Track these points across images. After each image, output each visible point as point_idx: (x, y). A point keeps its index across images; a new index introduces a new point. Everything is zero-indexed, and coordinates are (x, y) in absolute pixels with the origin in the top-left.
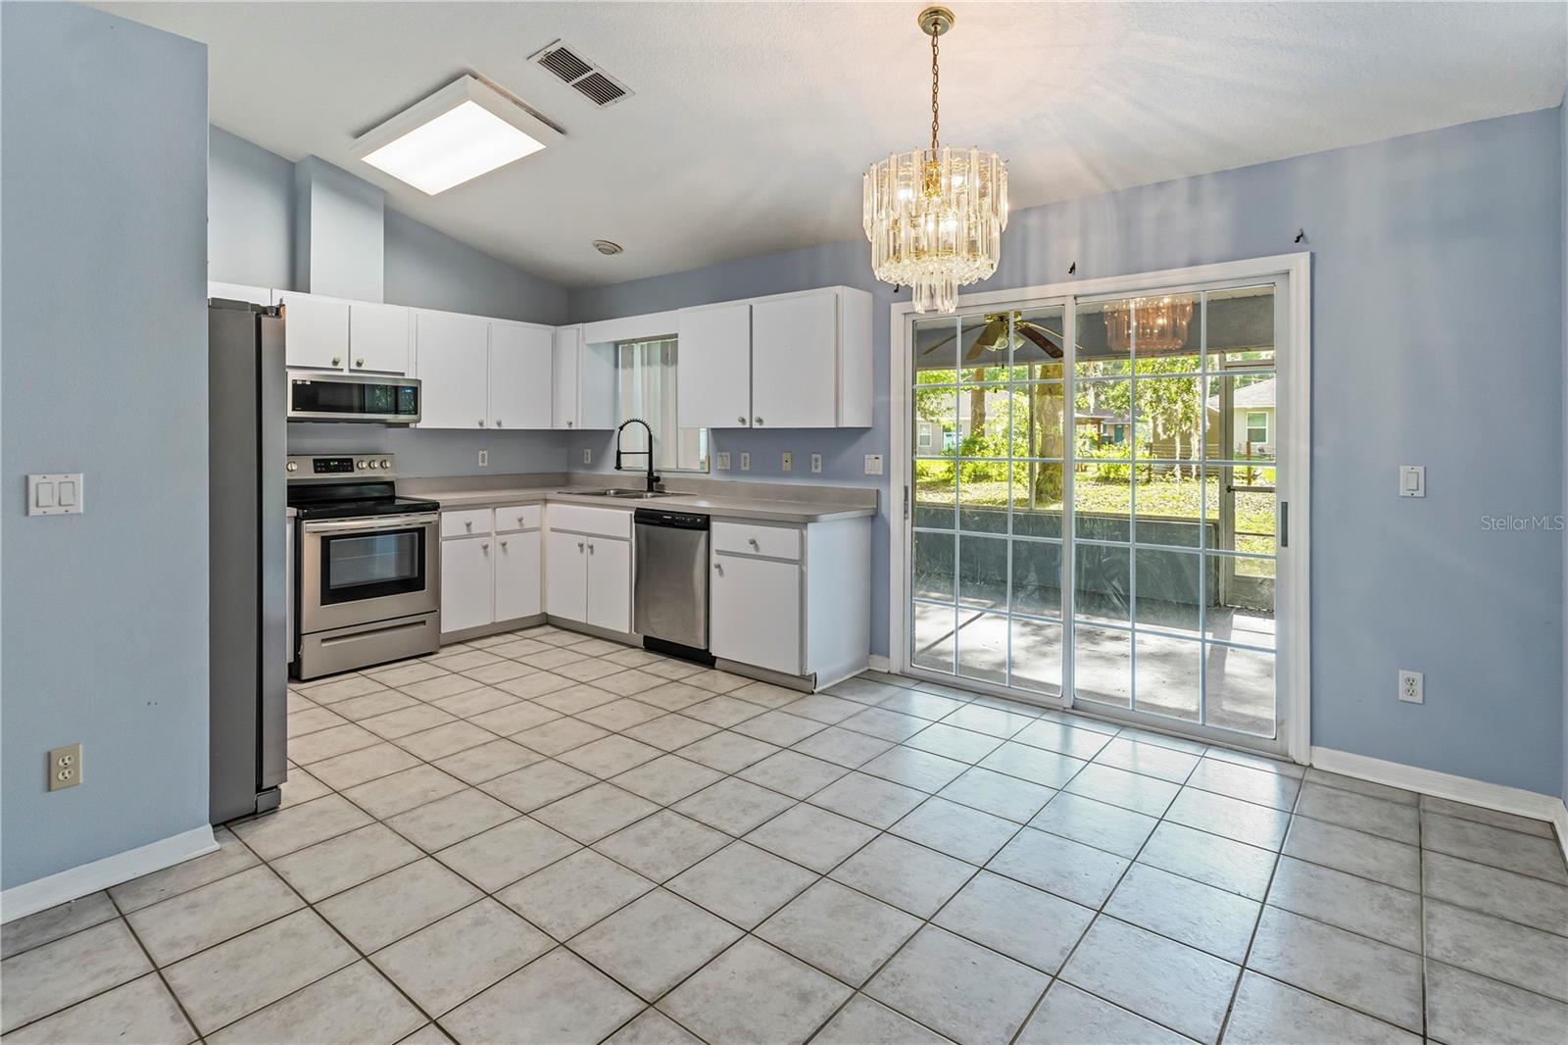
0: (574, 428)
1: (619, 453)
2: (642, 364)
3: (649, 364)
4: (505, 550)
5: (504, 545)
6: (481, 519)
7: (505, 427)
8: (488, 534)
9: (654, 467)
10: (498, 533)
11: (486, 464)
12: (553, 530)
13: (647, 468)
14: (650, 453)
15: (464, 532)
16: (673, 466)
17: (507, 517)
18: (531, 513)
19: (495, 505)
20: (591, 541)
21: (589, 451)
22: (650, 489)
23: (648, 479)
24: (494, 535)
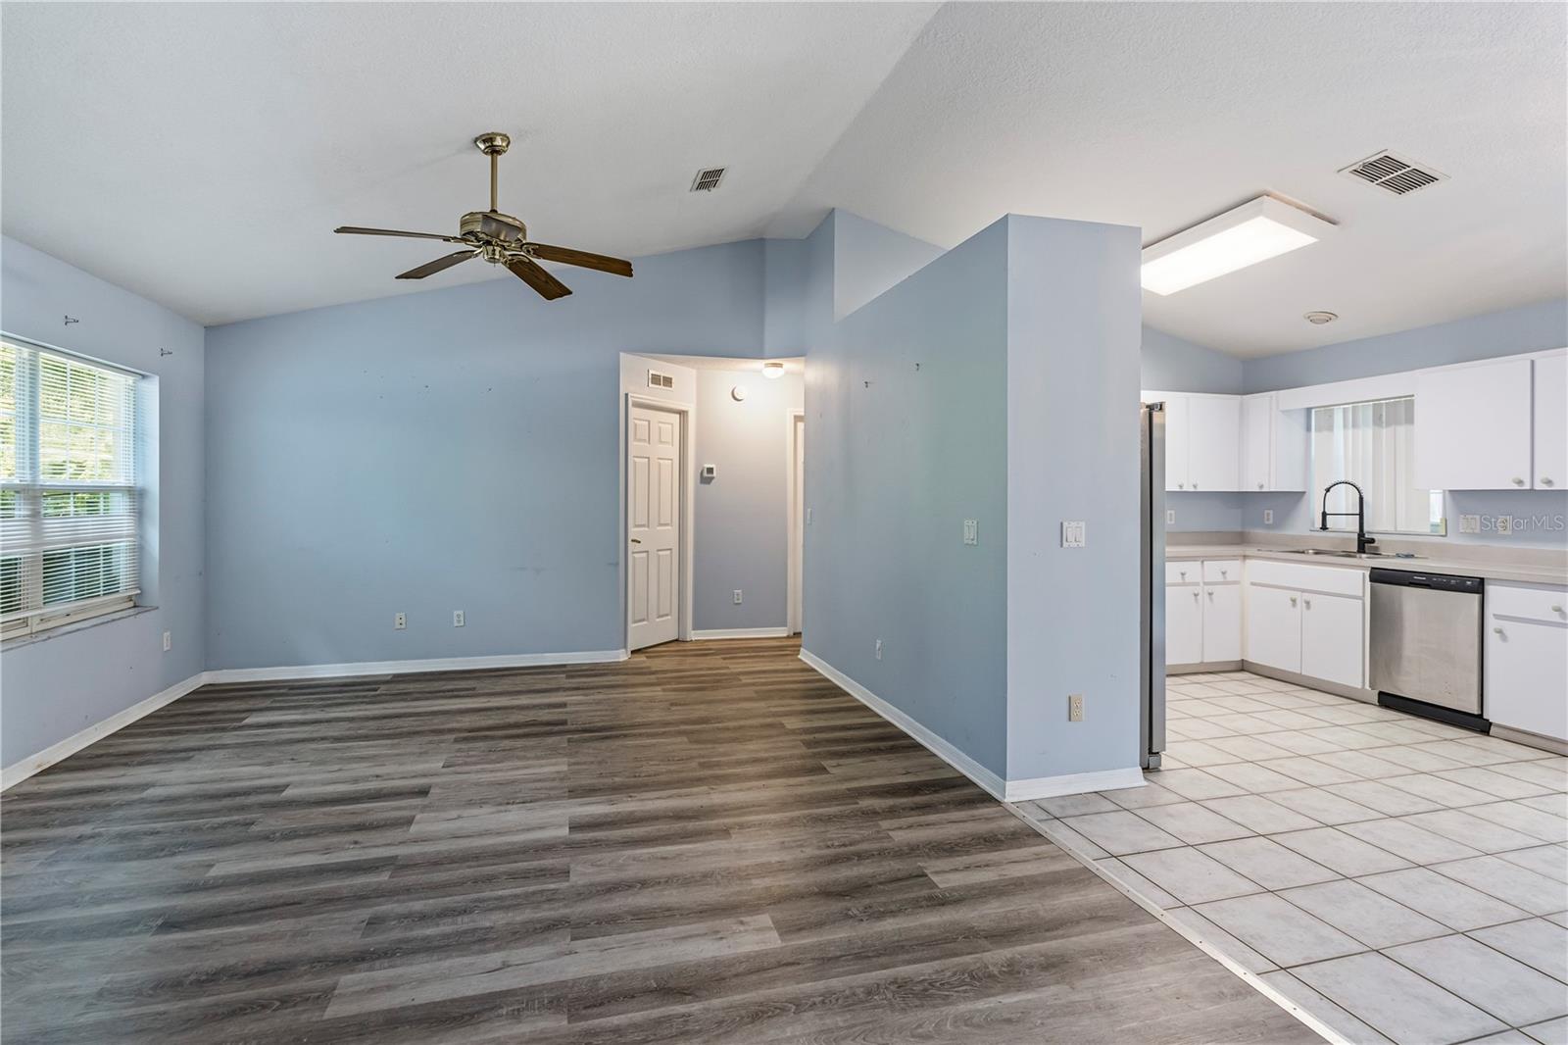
0: (1264, 490)
1: (1324, 515)
2: (1345, 426)
3: (1355, 425)
4: (1211, 600)
5: (1210, 594)
6: (1193, 569)
7: (1199, 489)
8: (1197, 584)
9: (1366, 529)
10: (1205, 584)
11: (1173, 522)
12: (1253, 584)
13: (1357, 529)
14: (1361, 515)
15: (1179, 580)
16: (1390, 529)
17: (1213, 569)
18: (1233, 567)
19: (1203, 559)
20: (1306, 596)
21: (1271, 512)
22: (1361, 549)
23: (1359, 540)
24: (1202, 584)
